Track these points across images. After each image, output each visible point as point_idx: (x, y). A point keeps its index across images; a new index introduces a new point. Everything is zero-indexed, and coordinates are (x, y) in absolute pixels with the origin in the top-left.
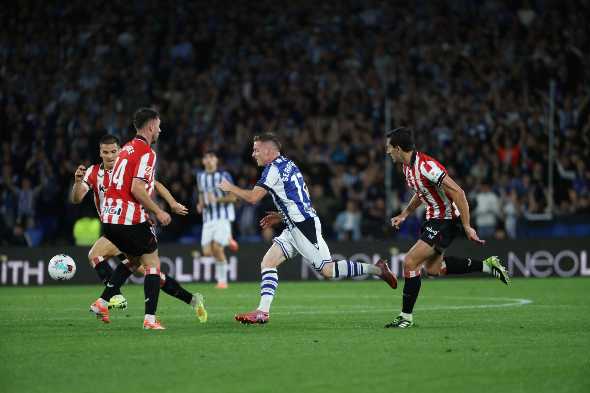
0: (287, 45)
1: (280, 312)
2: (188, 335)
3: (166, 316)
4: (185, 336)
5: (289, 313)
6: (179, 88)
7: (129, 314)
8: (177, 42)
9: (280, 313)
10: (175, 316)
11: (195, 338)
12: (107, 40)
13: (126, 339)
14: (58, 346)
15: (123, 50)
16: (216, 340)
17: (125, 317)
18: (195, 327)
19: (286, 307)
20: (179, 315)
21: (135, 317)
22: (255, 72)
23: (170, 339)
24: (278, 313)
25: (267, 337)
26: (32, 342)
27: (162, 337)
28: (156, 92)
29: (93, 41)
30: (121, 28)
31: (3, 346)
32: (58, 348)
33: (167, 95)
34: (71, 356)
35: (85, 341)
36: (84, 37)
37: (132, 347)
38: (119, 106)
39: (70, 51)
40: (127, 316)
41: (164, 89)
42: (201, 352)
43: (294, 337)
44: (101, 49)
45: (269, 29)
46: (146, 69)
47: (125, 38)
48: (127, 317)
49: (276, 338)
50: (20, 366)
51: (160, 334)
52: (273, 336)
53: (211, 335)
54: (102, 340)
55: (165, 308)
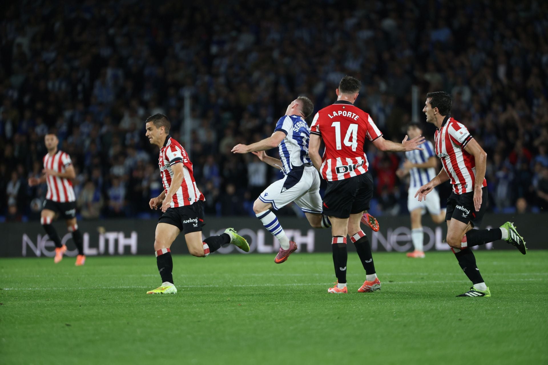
0: (539, 29)
1: (532, 278)
2: (447, 300)
3: (426, 282)
4: (443, 301)
5: (541, 279)
6: (439, 70)
7: (391, 280)
8: (436, 27)
9: (533, 280)
10: (434, 282)
11: (453, 302)
12: (372, 25)
13: (389, 303)
14: (326, 309)
15: (386, 34)
16: (473, 304)
17: (388, 282)
18: (453, 292)
19: (538, 274)
20: (439, 281)
21: (397, 283)
22: (509, 55)
23: (430, 303)
24: (530, 279)
25: (521, 301)
26: (302, 305)
27: (422, 302)
28: (417, 74)
29: (359, 26)
30: (384, 14)
31: (276, 309)
32: (326, 311)
33: (428, 77)
34: (338, 318)
35: (351, 305)
36: (351, 22)
37: (394, 310)
38: (383, 86)
39: (337, 35)
40: (390, 281)
41: (425, 70)
42: (459, 315)
43: (545, 302)
44: (366, 34)
45: (522, 14)
46: (408, 53)
47: (388, 23)
48: (390, 283)
49: (529, 303)
50: (292, 328)
51: (420, 298)
52: (525, 301)
53: (467, 300)
54: (367, 303)
55: (426, 274)
